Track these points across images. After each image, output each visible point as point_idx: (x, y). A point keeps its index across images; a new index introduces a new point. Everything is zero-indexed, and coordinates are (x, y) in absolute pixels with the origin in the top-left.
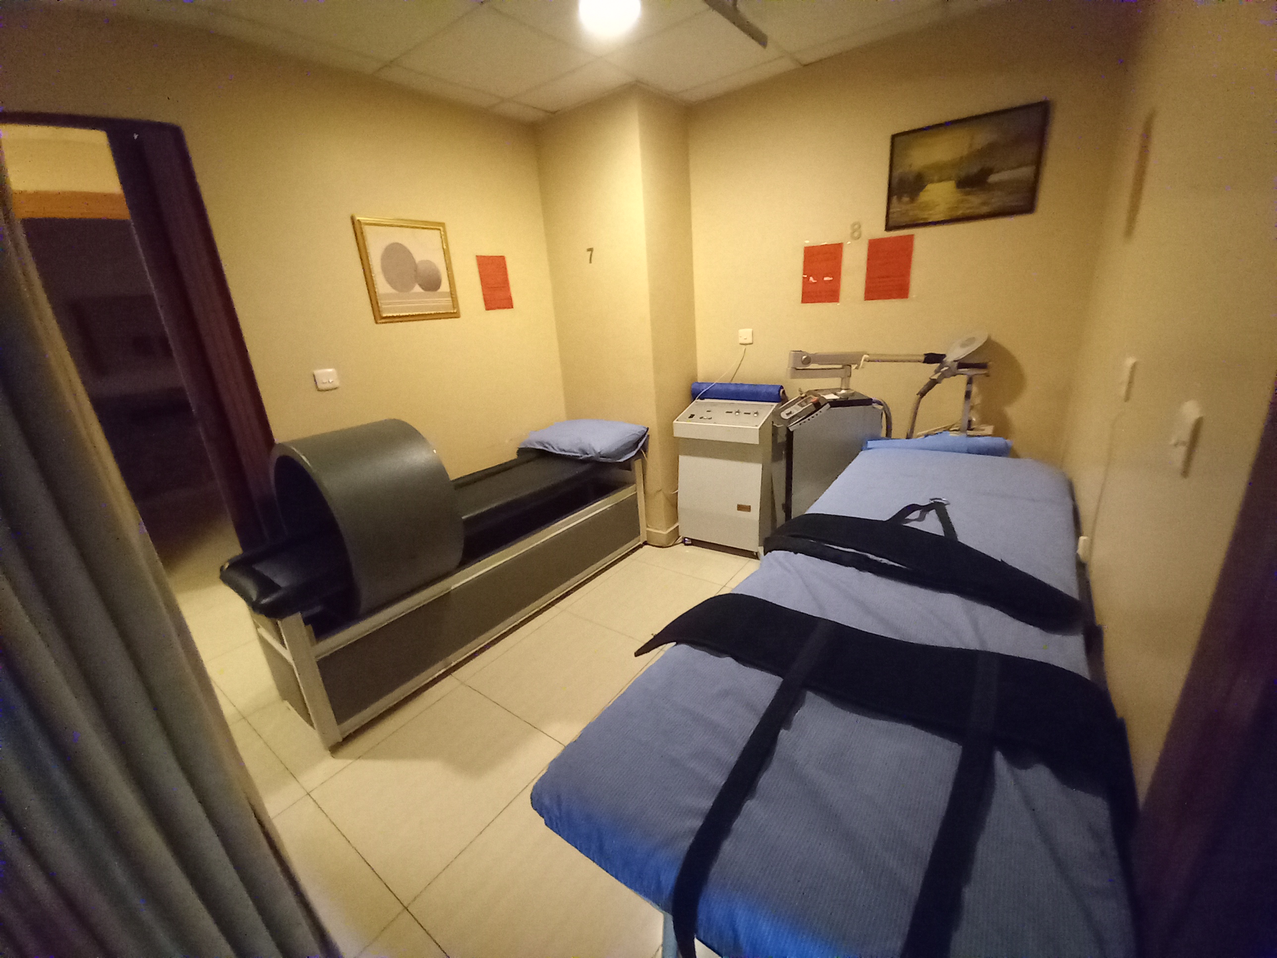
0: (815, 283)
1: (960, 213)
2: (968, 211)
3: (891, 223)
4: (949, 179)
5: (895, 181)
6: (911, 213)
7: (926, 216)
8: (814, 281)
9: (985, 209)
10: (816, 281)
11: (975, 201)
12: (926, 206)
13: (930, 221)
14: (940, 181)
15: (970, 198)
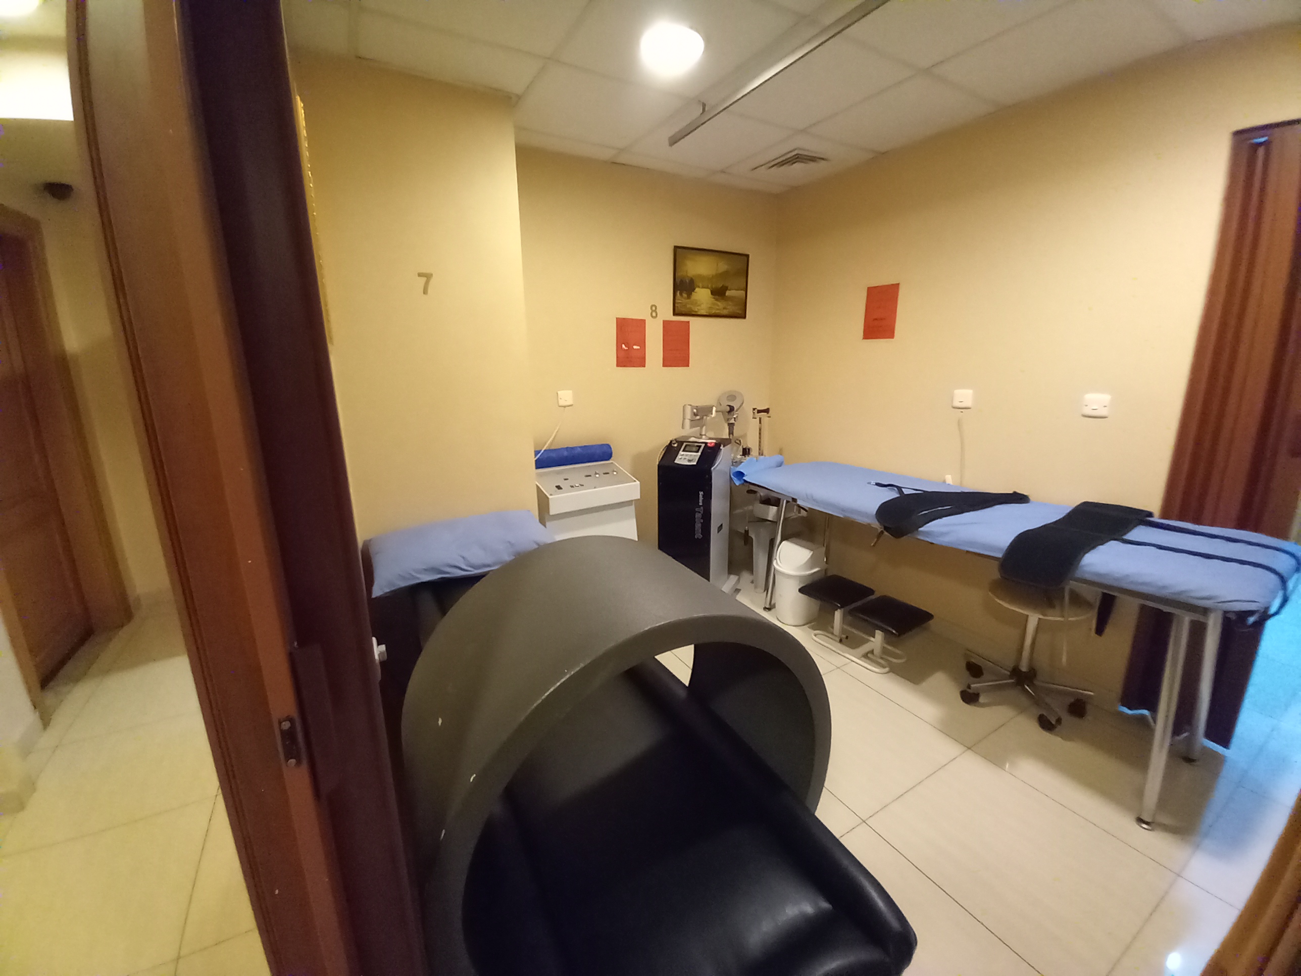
0: (627, 350)
1: (713, 312)
2: (717, 311)
3: (677, 311)
4: (707, 288)
5: (678, 281)
6: (688, 306)
7: (697, 310)
8: (625, 348)
9: (725, 312)
10: (627, 348)
11: (720, 306)
12: (695, 303)
13: (699, 313)
14: (703, 287)
15: (719, 303)
